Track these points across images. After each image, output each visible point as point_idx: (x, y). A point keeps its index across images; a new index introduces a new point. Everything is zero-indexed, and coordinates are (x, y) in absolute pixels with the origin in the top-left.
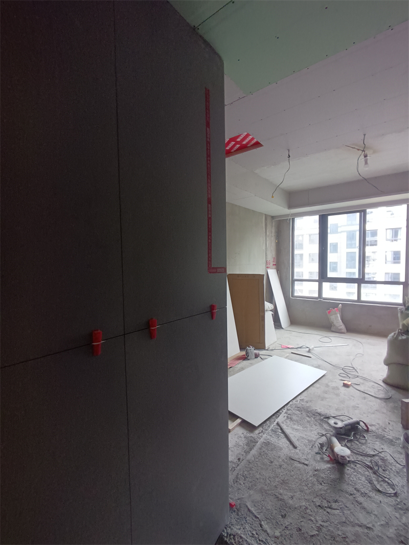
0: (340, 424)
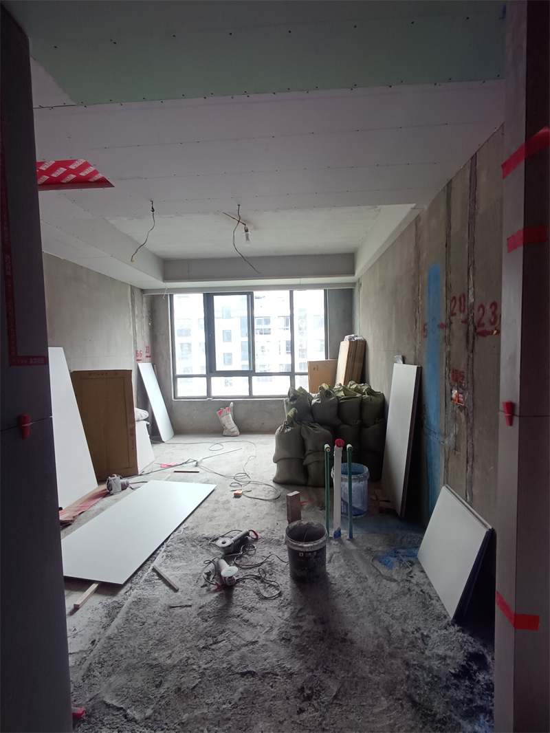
0: (229, 542)
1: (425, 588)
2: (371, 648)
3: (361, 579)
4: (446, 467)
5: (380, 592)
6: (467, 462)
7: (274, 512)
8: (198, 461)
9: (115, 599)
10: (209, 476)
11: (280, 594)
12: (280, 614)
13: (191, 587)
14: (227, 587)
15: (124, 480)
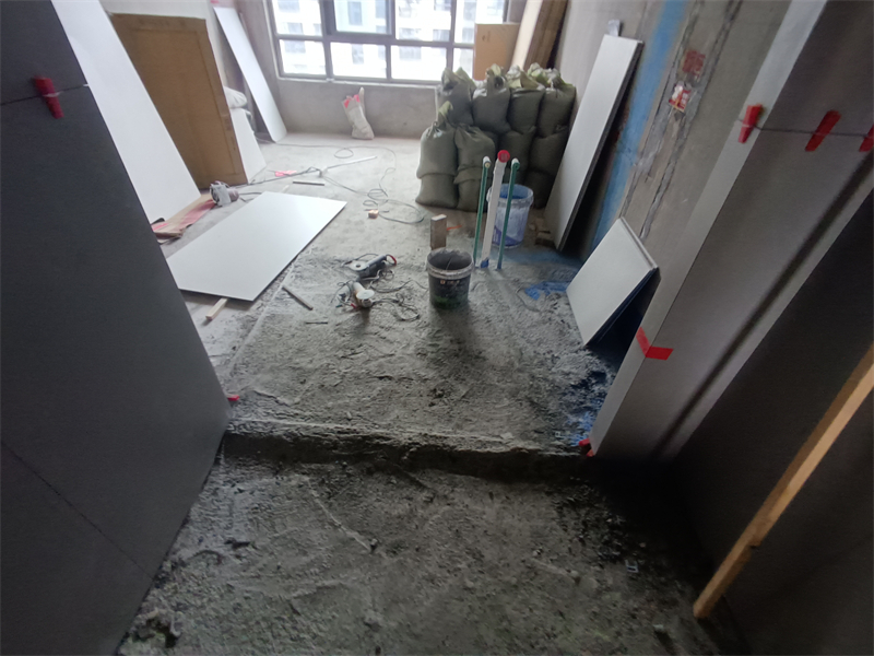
0: (364, 266)
1: (566, 319)
2: (502, 364)
3: (503, 308)
4: (629, 197)
5: (520, 320)
6: (658, 192)
7: (415, 237)
8: (322, 170)
9: (247, 313)
10: (337, 190)
11: (418, 317)
12: (418, 334)
13: (325, 307)
14: (363, 309)
15: (232, 190)
